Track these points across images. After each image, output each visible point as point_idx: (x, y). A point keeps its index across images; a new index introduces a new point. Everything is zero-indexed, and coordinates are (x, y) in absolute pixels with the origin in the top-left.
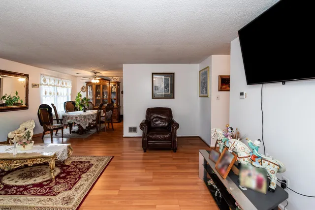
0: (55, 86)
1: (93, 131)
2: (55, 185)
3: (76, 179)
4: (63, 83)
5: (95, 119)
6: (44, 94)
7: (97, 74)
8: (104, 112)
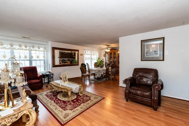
0: (90, 54)
1: (105, 79)
2: (69, 105)
3: (78, 105)
4: (94, 53)
5: (105, 72)
6: (85, 59)
7: (109, 47)
8: (111, 69)
